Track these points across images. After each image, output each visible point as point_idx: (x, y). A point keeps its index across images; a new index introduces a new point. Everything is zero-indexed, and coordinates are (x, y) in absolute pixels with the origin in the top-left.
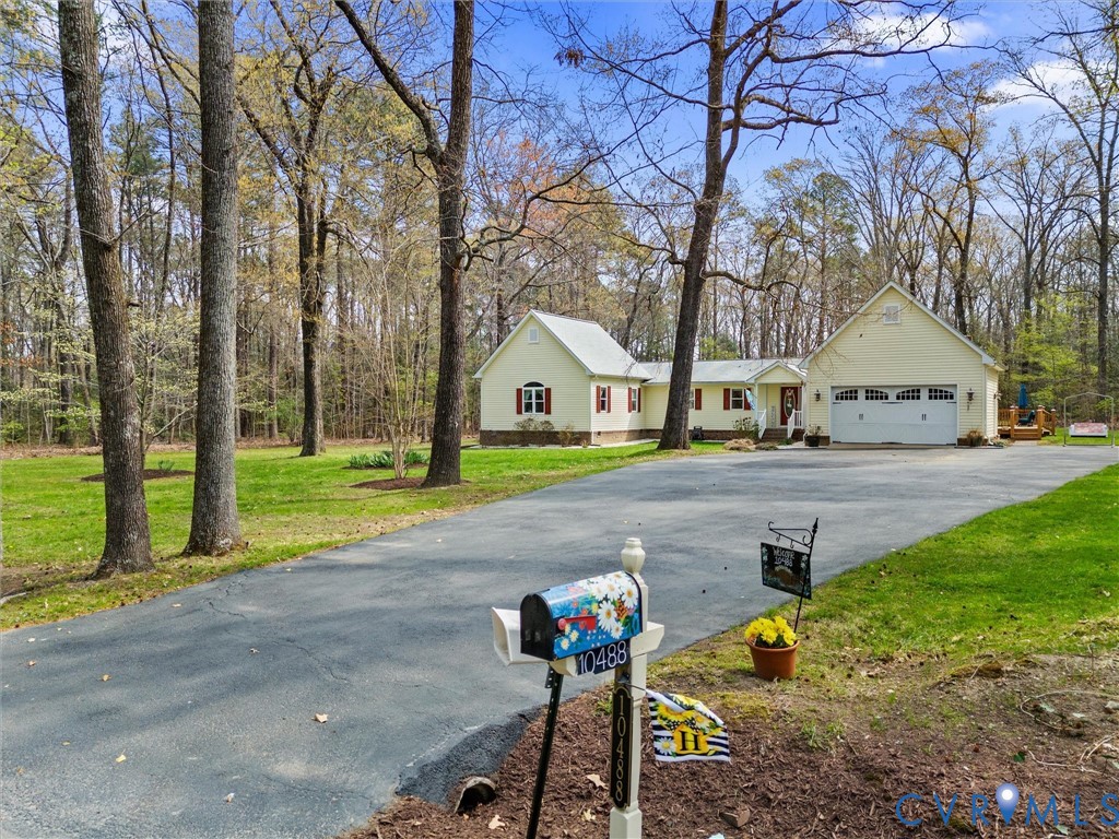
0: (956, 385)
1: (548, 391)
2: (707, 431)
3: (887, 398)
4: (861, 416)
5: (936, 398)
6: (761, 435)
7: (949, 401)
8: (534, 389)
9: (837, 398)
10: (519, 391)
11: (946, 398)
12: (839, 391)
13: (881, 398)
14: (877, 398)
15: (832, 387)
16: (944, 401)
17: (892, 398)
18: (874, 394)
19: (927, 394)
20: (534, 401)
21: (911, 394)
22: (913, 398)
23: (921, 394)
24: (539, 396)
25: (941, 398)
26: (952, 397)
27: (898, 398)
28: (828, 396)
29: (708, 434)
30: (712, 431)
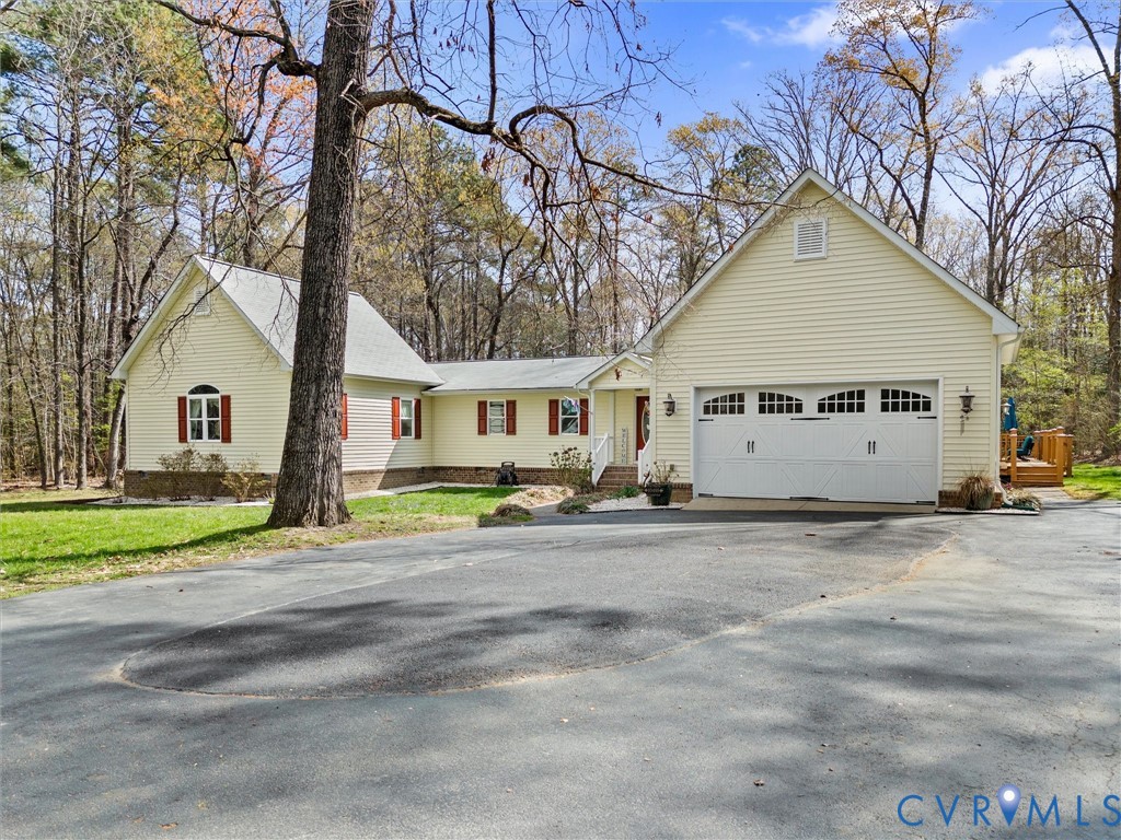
0: (935, 382)
1: (226, 400)
2: (520, 470)
3: (799, 409)
4: (751, 446)
5: (895, 408)
6: (595, 478)
7: (921, 413)
8: (204, 398)
9: (707, 410)
10: (182, 401)
11: (916, 407)
12: (710, 397)
13: (789, 410)
14: (780, 410)
15: (698, 390)
16: (911, 415)
17: (810, 408)
18: (773, 402)
19: (878, 401)
20: (205, 419)
21: (847, 401)
22: (851, 409)
23: (867, 401)
24: (212, 411)
25: (906, 408)
26: (927, 407)
27: (821, 408)
28: (689, 407)
29: (526, 475)
30: (533, 470)
